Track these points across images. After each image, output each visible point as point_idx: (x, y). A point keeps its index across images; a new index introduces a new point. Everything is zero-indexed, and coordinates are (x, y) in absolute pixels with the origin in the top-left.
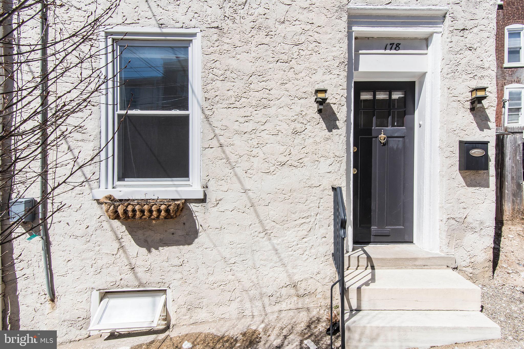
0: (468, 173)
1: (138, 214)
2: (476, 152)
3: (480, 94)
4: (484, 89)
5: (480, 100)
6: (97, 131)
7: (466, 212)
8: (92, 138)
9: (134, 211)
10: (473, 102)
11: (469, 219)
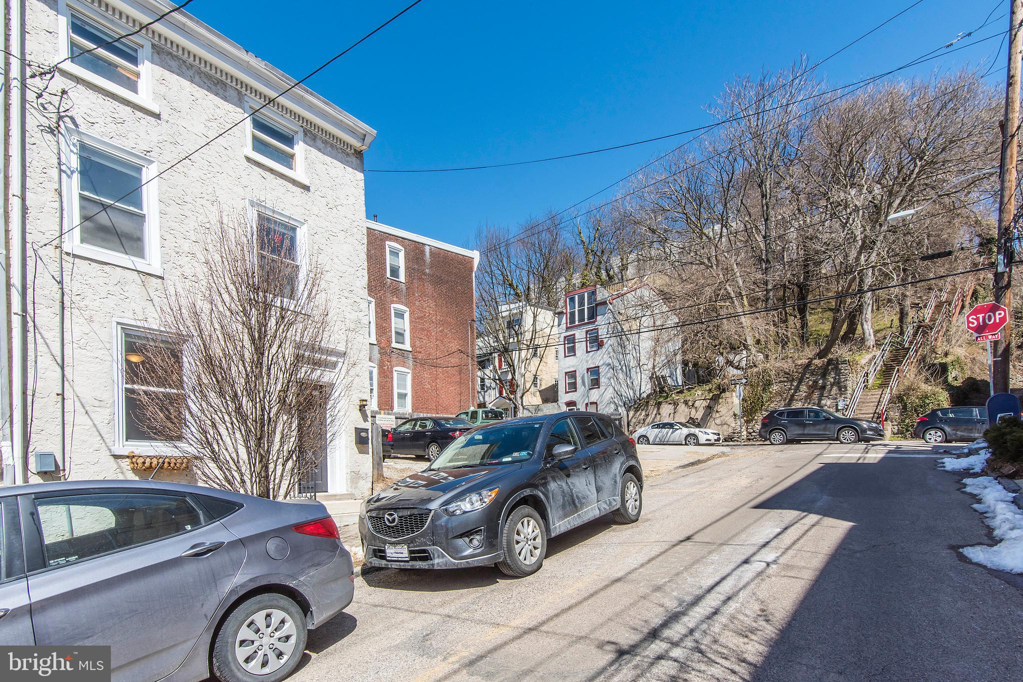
0: (360, 446)
1: (166, 465)
2: (363, 434)
3: (364, 403)
4: (366, 401)
5: (364, 406)
6: (112, 400)
7: (359, 468)
8: (108, 405)
9: (164, 463)
10: (360, 407)
11: (361, 472)
